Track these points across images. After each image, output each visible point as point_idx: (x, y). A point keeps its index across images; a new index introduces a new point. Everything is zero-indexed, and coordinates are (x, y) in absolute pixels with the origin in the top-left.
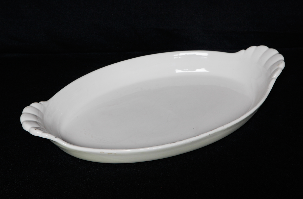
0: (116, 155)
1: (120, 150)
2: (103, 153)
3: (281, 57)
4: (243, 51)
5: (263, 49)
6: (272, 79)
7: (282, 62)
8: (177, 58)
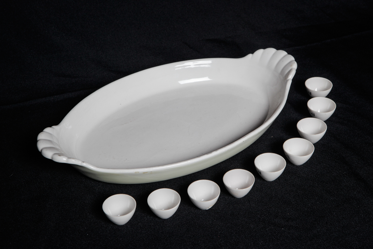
0: (151, 173)
1: (156, 167)
2: (138, 172)
3: (292, 58)
4: (250, 56)
5: (271, 51)
6: (288, 80)
7: (294, 62)
8: (183, 68)
